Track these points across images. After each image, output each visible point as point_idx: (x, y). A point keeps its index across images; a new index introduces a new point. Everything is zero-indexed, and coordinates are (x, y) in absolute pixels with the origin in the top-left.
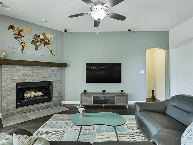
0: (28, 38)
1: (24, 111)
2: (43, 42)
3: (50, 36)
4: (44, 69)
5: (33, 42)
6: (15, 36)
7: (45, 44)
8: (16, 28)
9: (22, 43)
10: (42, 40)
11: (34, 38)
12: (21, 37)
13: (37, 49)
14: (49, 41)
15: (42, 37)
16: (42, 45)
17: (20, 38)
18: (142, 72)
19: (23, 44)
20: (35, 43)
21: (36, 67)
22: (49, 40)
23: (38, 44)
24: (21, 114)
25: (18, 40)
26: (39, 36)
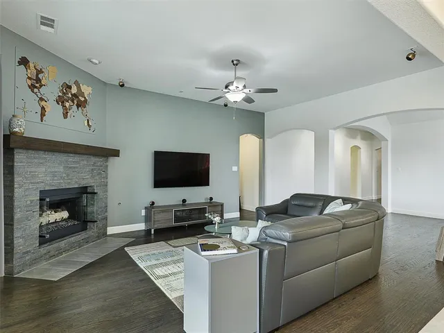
0: (51, 91)
1: (52, 253)
2: (75, 102)
3: (87, 90)
4: (83, 160)
5: (61, 101)
6: (29, 82)
7: (78, 106)
8: (31, 65)
9: (41, 99)
10: (74, 95)
11: (62, 90)
12: (41, 86)
13: (65, 116)
14: (86, 101)
15: (74, 90)
16: (75, 107)
17: (38, 89)
18: (235, 169)
19: (43, 103)
20: (63, 102)
21: (71, 155)
22: (85, 98)
23: (67, 104)
24: (47, 260)
25: (35, 93)
26: (70, 87)
